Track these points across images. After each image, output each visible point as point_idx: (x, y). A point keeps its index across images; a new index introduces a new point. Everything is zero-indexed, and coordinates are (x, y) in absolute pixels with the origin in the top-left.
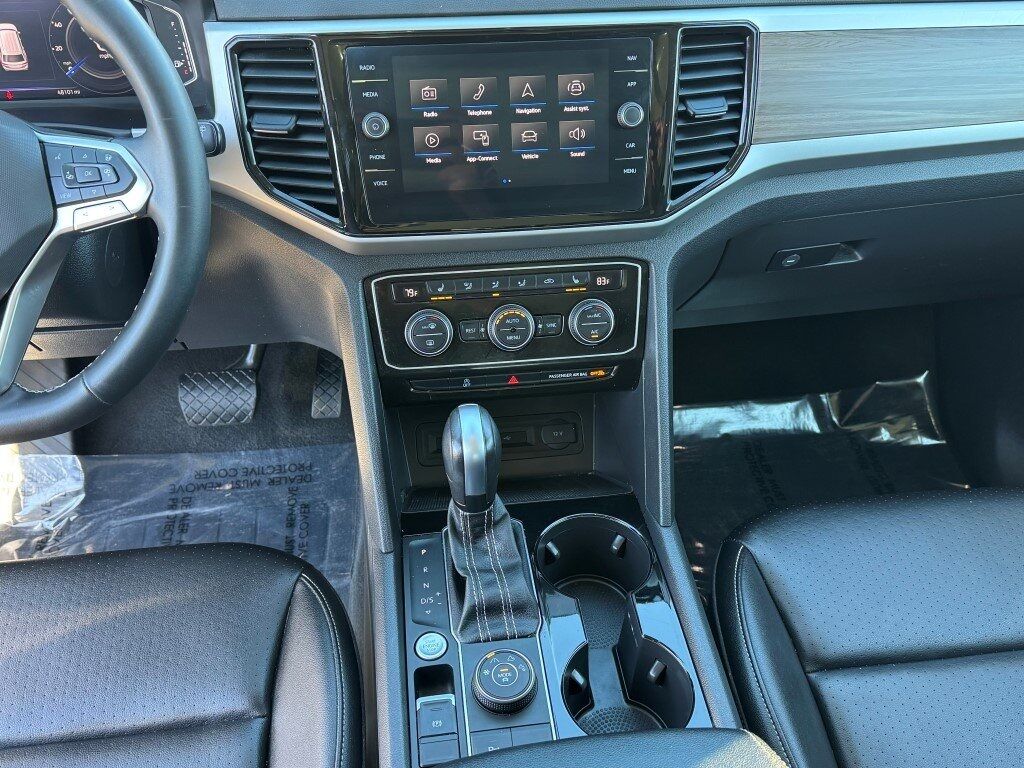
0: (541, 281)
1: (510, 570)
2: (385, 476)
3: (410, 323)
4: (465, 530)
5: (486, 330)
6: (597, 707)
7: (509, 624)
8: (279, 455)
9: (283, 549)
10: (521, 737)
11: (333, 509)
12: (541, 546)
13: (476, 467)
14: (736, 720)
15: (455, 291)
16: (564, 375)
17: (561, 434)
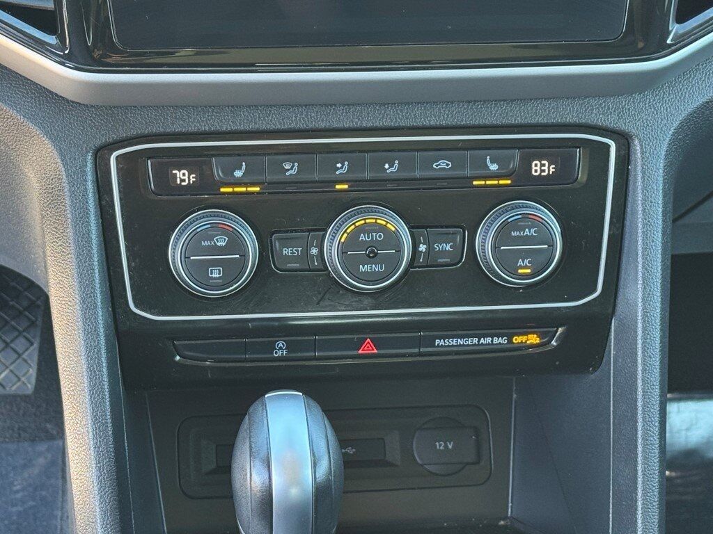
0: (427, 165)
2: (121, 521)
3: (177, 239)
5: (321, 252)
13: (295, 512)
15: (268, 177)
16: (461, 342)
17: (450, 447)
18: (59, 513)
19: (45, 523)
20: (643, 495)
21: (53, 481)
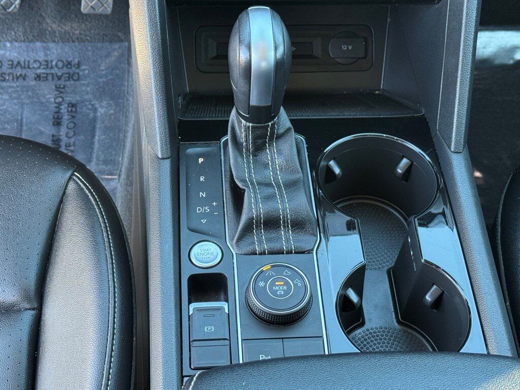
1: (291, 185)
2: (165, 78)
4: (247, 141)
6: (368, 325)
7: (287, 238)
8: (46, 49)
9: (49, 143)
10: (293, 348)
11: (101, 111)
12: (323, 163)
13: (263, 76)
14: (512, 349)
17: (350, 48)
18: (126, 84)
19: (118, 88)
20: (461, 74)
21: (122, 65)
